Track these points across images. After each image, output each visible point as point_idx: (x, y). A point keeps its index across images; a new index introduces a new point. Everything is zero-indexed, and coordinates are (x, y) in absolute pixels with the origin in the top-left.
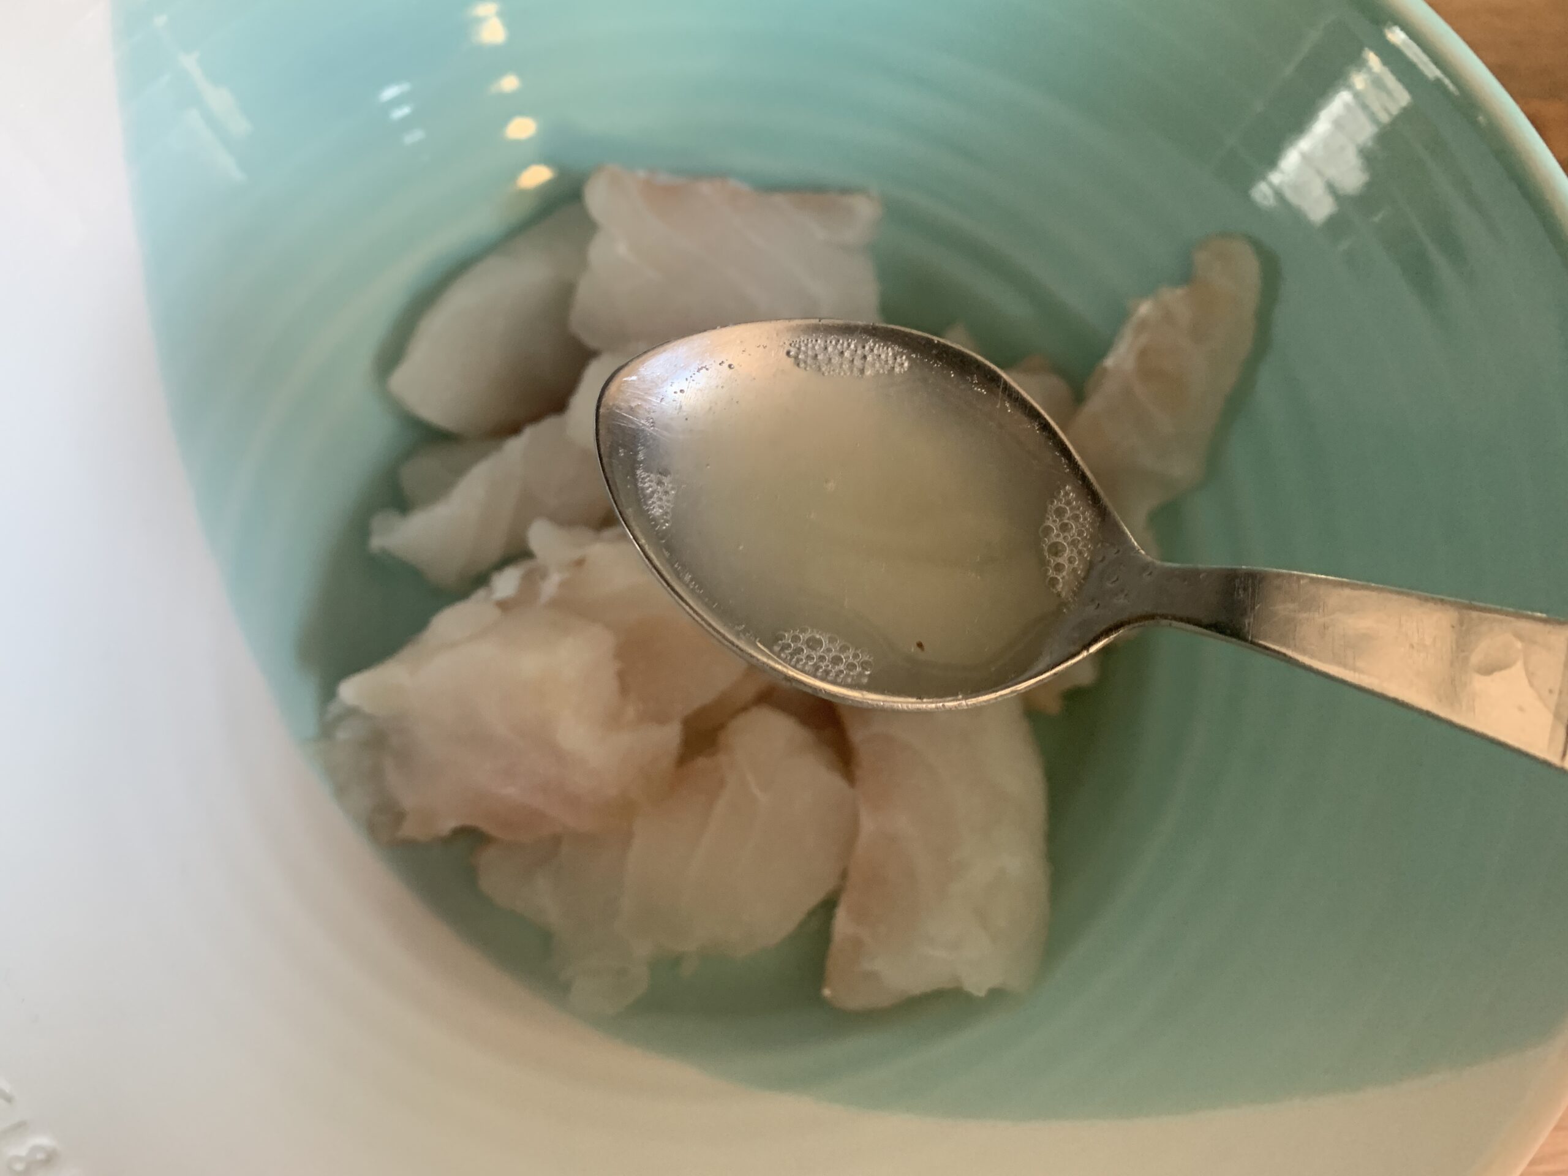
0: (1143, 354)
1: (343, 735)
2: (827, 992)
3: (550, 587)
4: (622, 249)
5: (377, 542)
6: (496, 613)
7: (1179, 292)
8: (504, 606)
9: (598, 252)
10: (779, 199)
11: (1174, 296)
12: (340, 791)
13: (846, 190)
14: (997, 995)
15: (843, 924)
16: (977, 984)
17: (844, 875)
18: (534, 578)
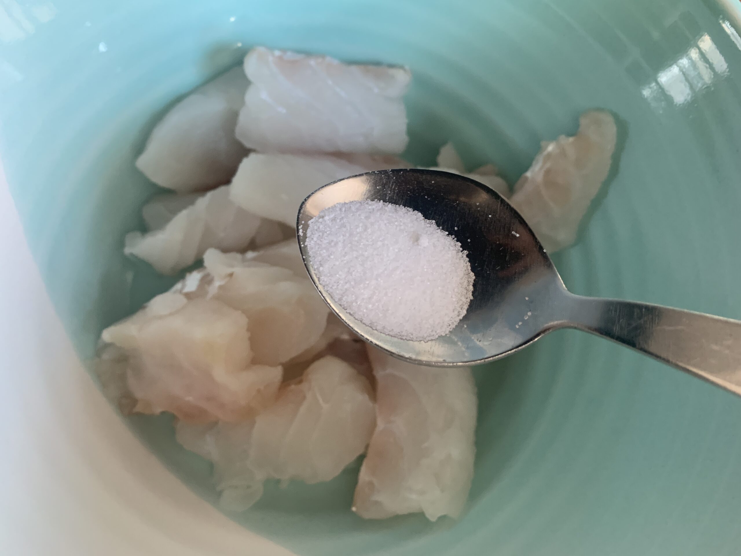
0: (548, 172)
1: (106, 356)
2: (354, 509)
3: (213, 289)
4: (264, 95)
5: (128, 251)
6: (184, 300)
7: (571, 139)
8: (189, 296)
9: (250, 96)
10: (354, 69)
11: (567, 141)
12: (104, 386)
13: (391, 66)
16: (432, 514)
17: (367, 447)
18: (207, 280)
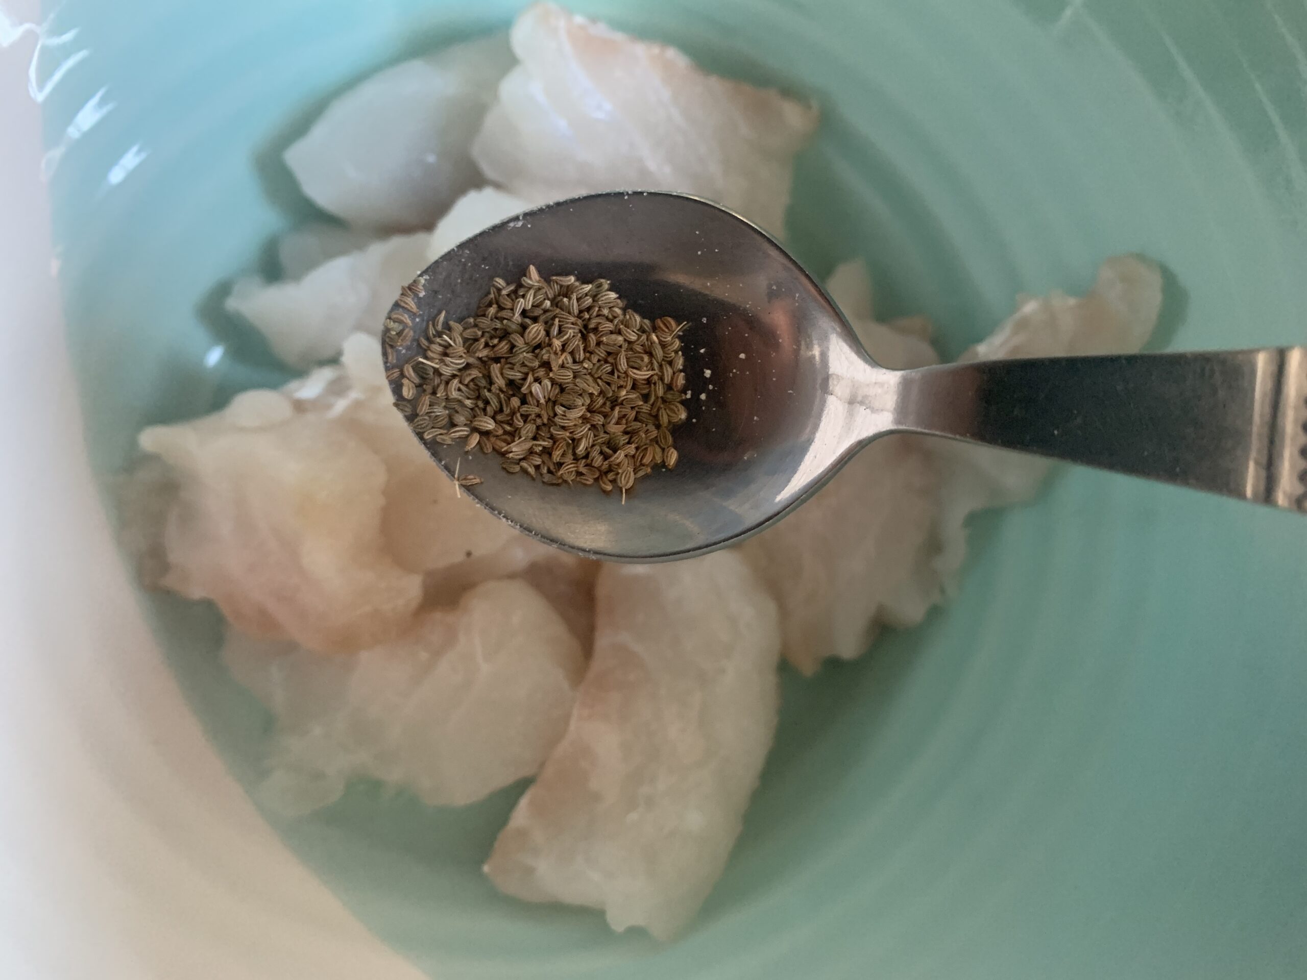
2: (486, 868)
6: (289, 410)
8: (300, 407)
14: (636, 933)
15: (521, 815)
16: (618, 921)
17: (542, 765)
18: (338, 387)
